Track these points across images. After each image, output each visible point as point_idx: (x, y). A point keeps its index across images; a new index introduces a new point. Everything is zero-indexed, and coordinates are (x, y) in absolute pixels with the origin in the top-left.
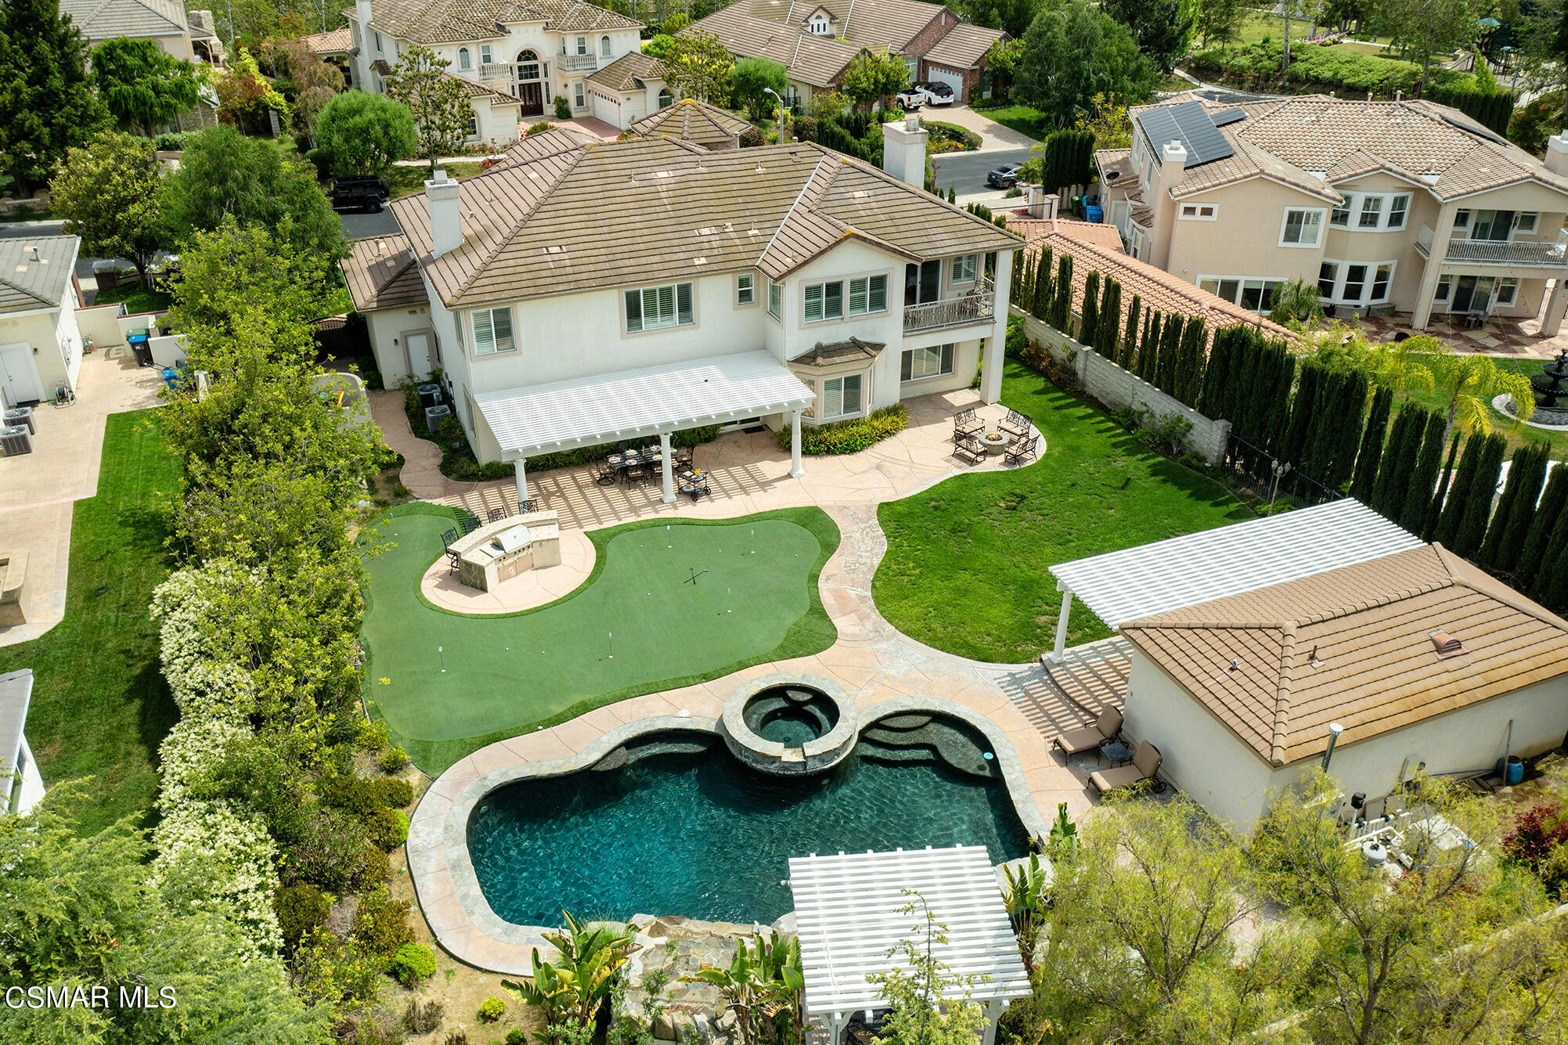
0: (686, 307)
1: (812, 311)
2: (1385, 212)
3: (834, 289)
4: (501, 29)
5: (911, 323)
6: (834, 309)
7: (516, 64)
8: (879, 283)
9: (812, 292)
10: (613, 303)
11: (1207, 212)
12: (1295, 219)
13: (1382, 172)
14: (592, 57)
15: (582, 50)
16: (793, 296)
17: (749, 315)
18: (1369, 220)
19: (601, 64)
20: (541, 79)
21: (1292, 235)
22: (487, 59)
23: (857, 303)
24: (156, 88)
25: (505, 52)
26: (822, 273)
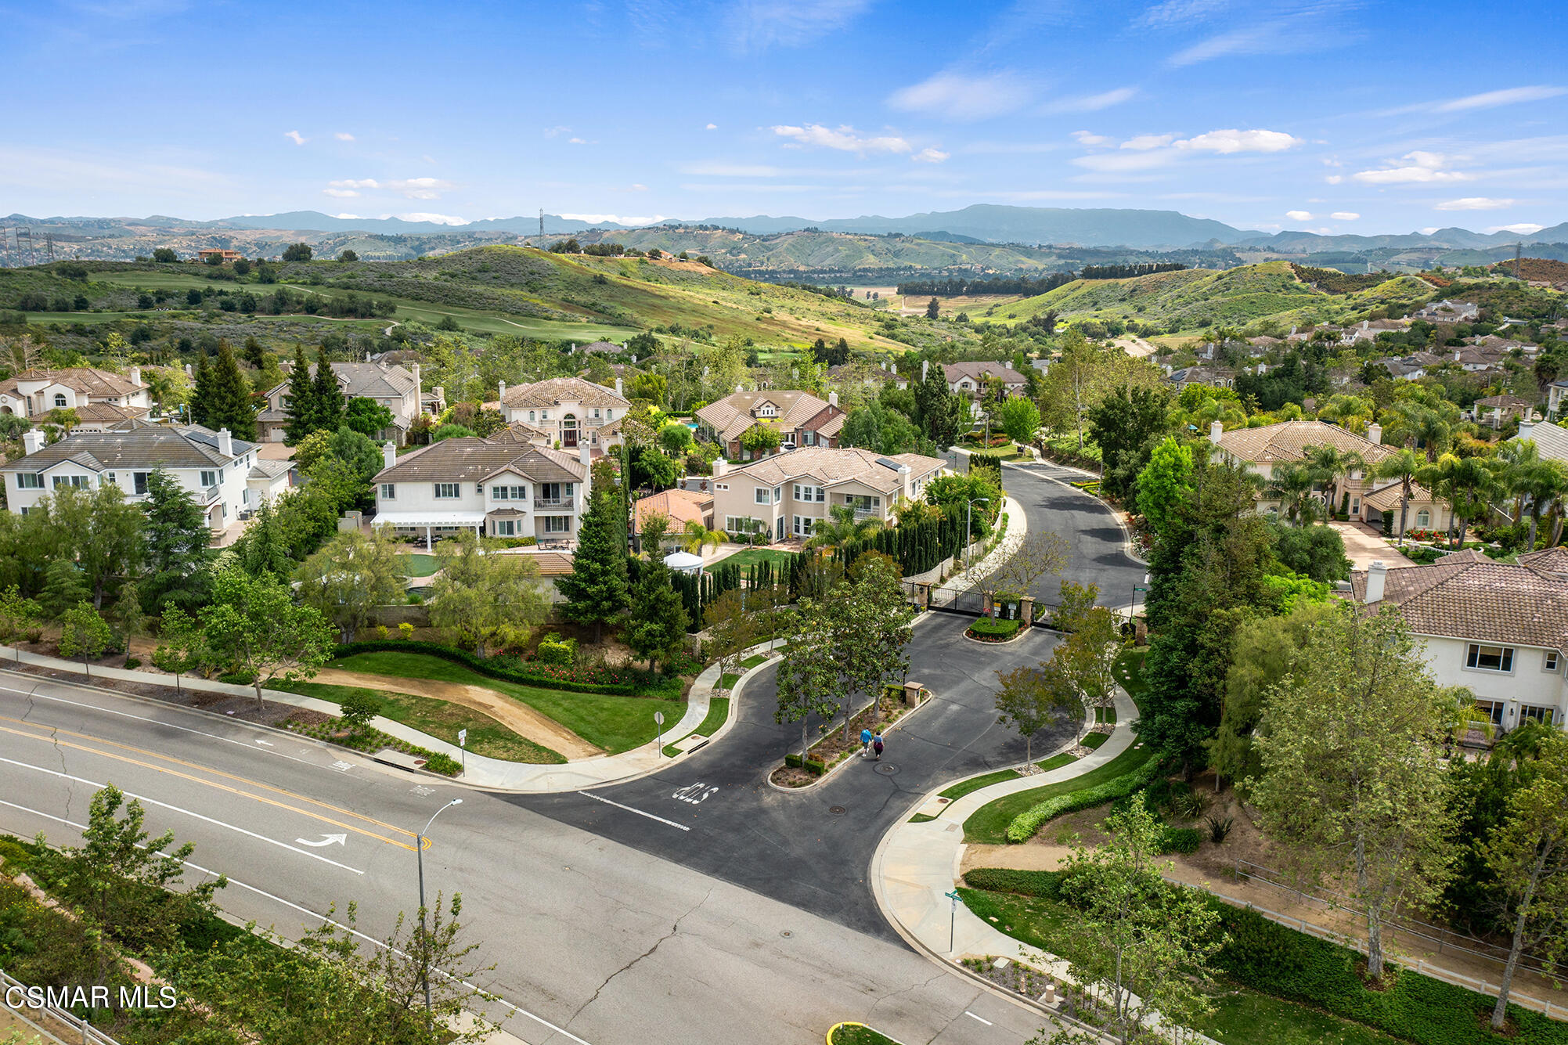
0: (457, 495)
1: (496, 496)
2: (814, 494)
3: (504, 489)
4: (556, 403)
5: (537, 505)
6: (505, 496)
7: (562, 419)
8: (522, 489)
9: (496, 489)
10: (429, 488)
11: (726, 487)
12: (759, 492)
13: (807, 476)
14: (602, 419)
15: (597, 415)
16: (488, 489)
17: (479, 497)
18: (809, 497)
19: (606, 423)
20: (577, 429)
21: (759, 500)
22: (545, 417)
23: (513, 496)
24: (370, 420)
25: (557, 414)
26: (500, 482)
